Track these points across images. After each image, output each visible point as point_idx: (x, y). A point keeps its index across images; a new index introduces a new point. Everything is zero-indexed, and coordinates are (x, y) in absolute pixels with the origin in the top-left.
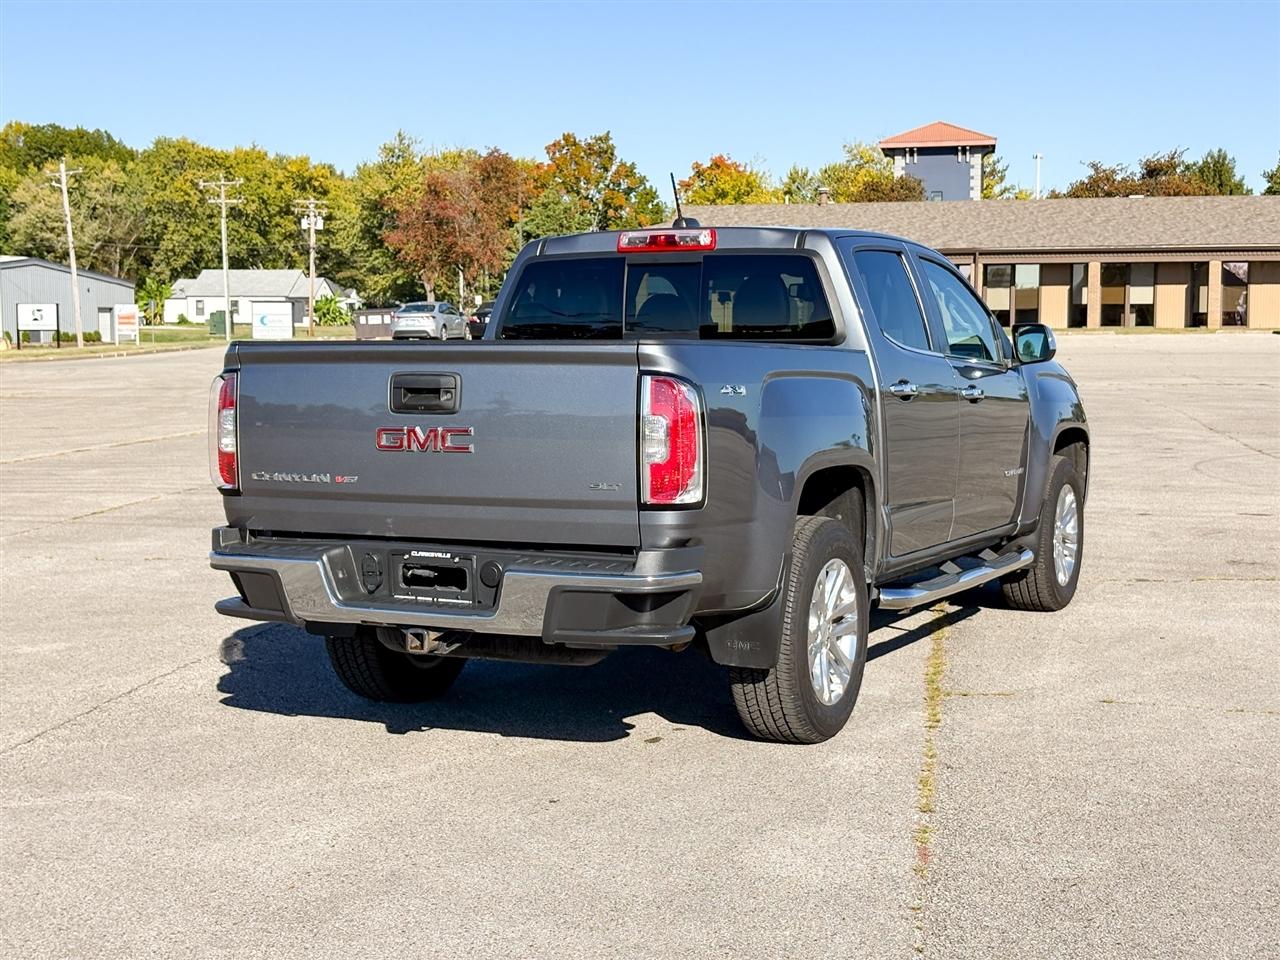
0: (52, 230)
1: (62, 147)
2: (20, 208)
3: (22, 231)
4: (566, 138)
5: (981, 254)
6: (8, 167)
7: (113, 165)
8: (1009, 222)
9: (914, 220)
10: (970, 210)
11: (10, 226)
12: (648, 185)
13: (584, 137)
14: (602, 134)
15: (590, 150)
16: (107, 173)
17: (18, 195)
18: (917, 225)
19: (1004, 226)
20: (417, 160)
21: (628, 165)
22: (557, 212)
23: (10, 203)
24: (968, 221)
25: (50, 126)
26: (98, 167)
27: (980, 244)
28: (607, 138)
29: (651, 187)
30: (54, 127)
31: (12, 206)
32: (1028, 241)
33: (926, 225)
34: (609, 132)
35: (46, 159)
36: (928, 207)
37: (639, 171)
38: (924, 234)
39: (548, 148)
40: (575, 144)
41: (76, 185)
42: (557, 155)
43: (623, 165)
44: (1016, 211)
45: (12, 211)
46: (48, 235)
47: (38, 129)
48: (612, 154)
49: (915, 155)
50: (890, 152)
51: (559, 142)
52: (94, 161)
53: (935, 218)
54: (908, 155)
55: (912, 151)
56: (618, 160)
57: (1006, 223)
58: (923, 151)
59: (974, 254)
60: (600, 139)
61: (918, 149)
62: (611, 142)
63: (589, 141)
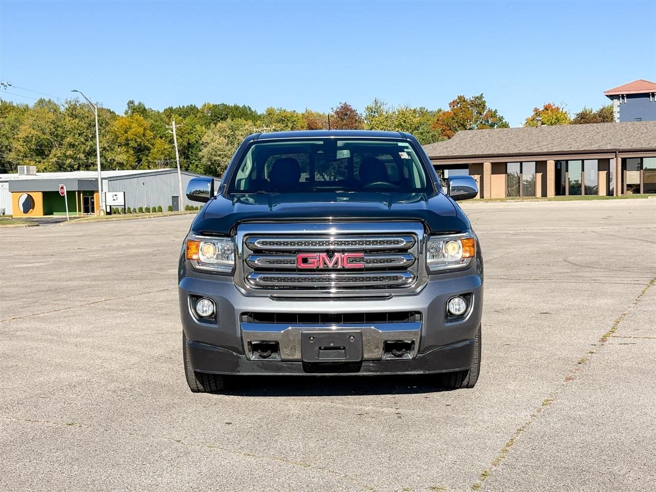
0: (220, 155)
1: (227, 115)
2: (205, 144)
3: (206, 156)
4: (460, 98)
5: (619, 152)
6: (201, 125)
7: (250, 122)
8: (642, 134)
9: (587, 134)
10: (622, 127)
11: (200, 154)
12: (504, 121)
13: (469, 97)
14: (479, 95)
15: (473, 104)
16: (247, 126)
17: (205, 139)
18: (588, 136)
19: (638, 136)
20: (384, 113)
21: (493, 111)
22: (428, 137)
23: (201, 143)
24: (618, 134)
25: (222, 104)
26: (243, 124)
27: (620, 146)
28: (481, 97)
29: (506, 122)
30: (223, 105)
31: (202, 144)
32: (649, 144)
33: (593, 137)
34: (482, 94)
35: (219, 121)
36: (599, 127)
37: (499, 114)
38: (590, 141)
39: (450, 104)
40: (464, 101)
41: (232, 133)
42: (455, 107)
43: (490, 111)
44: (649, 127)
45: (203, 147)
46: (218, 158)
47: (215, 106)
48: (484, 106)
49: (625, 98)
50: (612, 97)
51: (456, 101)
52: (241, 121)
53: (600, 132)
54: (621, 98)
55: (623, 96)
56: (488, 108)
57: (640, 134)
58: (629, 96)
59: (615, 152)
60: (477, 98)
61: (627, 95)
62: (483, 99)
63: (472, 99)
